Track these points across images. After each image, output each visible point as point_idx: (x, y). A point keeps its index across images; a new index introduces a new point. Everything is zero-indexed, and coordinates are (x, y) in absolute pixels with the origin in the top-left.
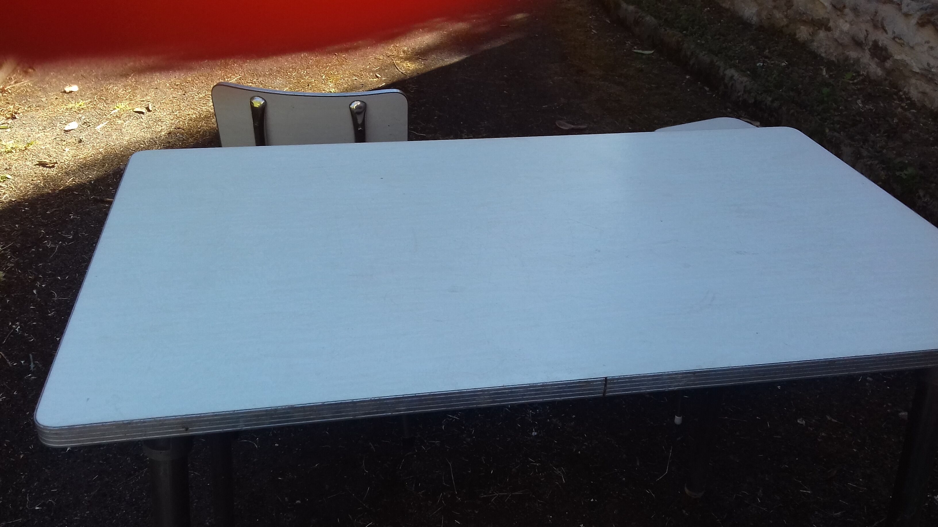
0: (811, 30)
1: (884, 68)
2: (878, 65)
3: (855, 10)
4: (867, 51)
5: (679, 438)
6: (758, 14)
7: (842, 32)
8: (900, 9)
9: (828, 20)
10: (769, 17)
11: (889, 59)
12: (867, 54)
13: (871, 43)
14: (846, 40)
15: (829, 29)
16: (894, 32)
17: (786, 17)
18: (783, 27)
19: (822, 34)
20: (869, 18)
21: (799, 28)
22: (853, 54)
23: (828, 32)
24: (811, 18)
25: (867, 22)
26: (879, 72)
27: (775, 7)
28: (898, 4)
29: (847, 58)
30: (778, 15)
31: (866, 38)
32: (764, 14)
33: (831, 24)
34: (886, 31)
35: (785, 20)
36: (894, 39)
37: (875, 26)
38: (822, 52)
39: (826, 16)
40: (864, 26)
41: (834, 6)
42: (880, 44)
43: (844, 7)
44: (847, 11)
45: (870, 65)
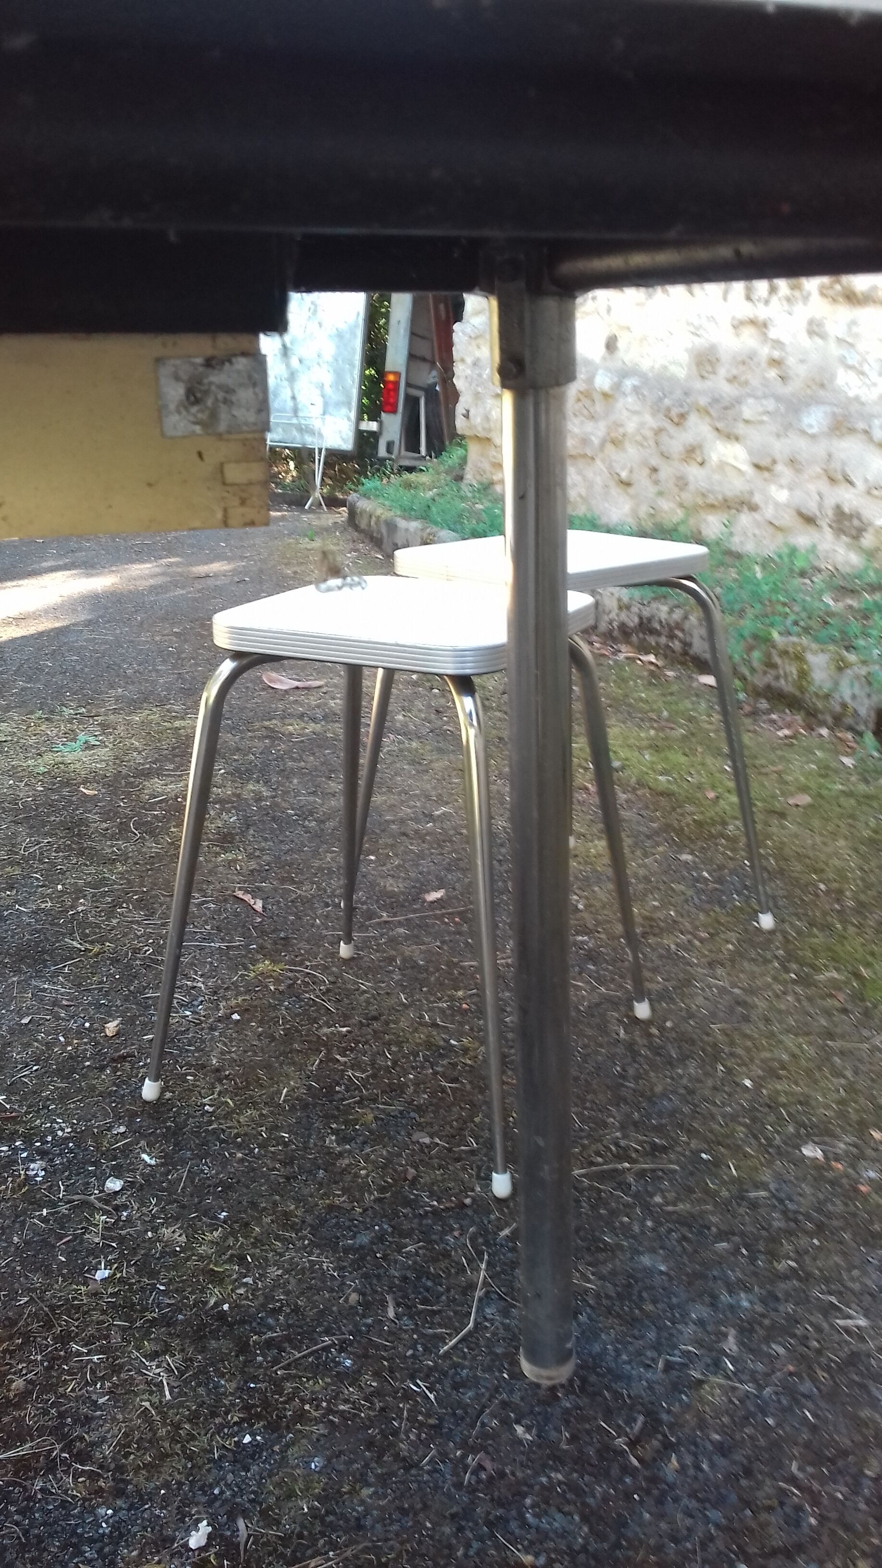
0: (724, 517)
1: (861, 550)
2: (849, 547)
3: (793, 462)
4: (827, 530)
5: (506, 1232)
6: (634, 512)
7: (777, 504)
8: (871, 439)
9: (751, 493)
10: (652, 511)
11: (865, 530)
12: (828, 533)
13: (830, 513)
14: (787, 519)
15: (753, 508)
16: (866, 480)
17: (681, 505)
18: (678, 524)
19: (745, 519)
20: (819, 470)
21: (705, 520)
22: (803, 539)
23: (754, 514)
24: (720, 497)
25: (818, 477)
26: (855, 559)
27: (660, 494)
28: (866, 432)
29: (793, 551)
30: (665, 505)
31: (820, 506)
32: (644, 510)
33: (757, 499)
34: (851, 483)
35: (679, 511)
36: (869, 493)
37: (832, 480)
38: (749, 548)
39: (747, 487)
40: (812, 487)
41: (757, 467)
42: (846, 510)
43: (774, 462)
44: (780, 468)
45: (835, 551)
